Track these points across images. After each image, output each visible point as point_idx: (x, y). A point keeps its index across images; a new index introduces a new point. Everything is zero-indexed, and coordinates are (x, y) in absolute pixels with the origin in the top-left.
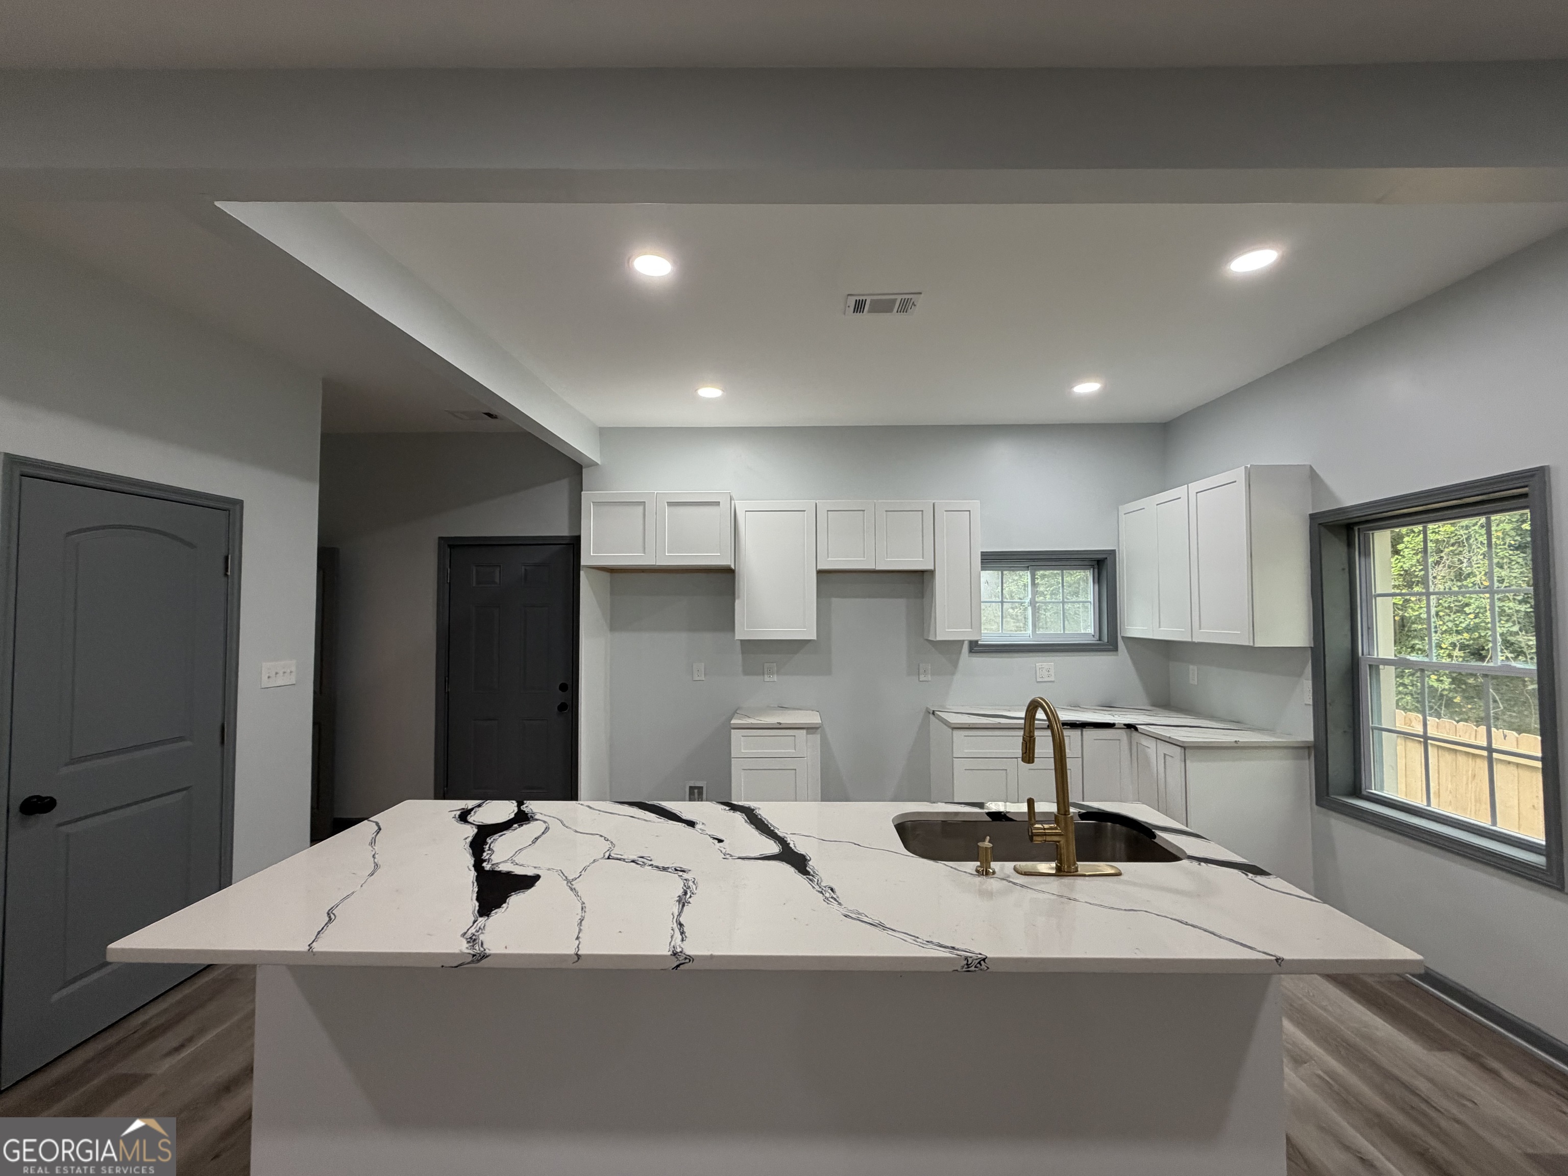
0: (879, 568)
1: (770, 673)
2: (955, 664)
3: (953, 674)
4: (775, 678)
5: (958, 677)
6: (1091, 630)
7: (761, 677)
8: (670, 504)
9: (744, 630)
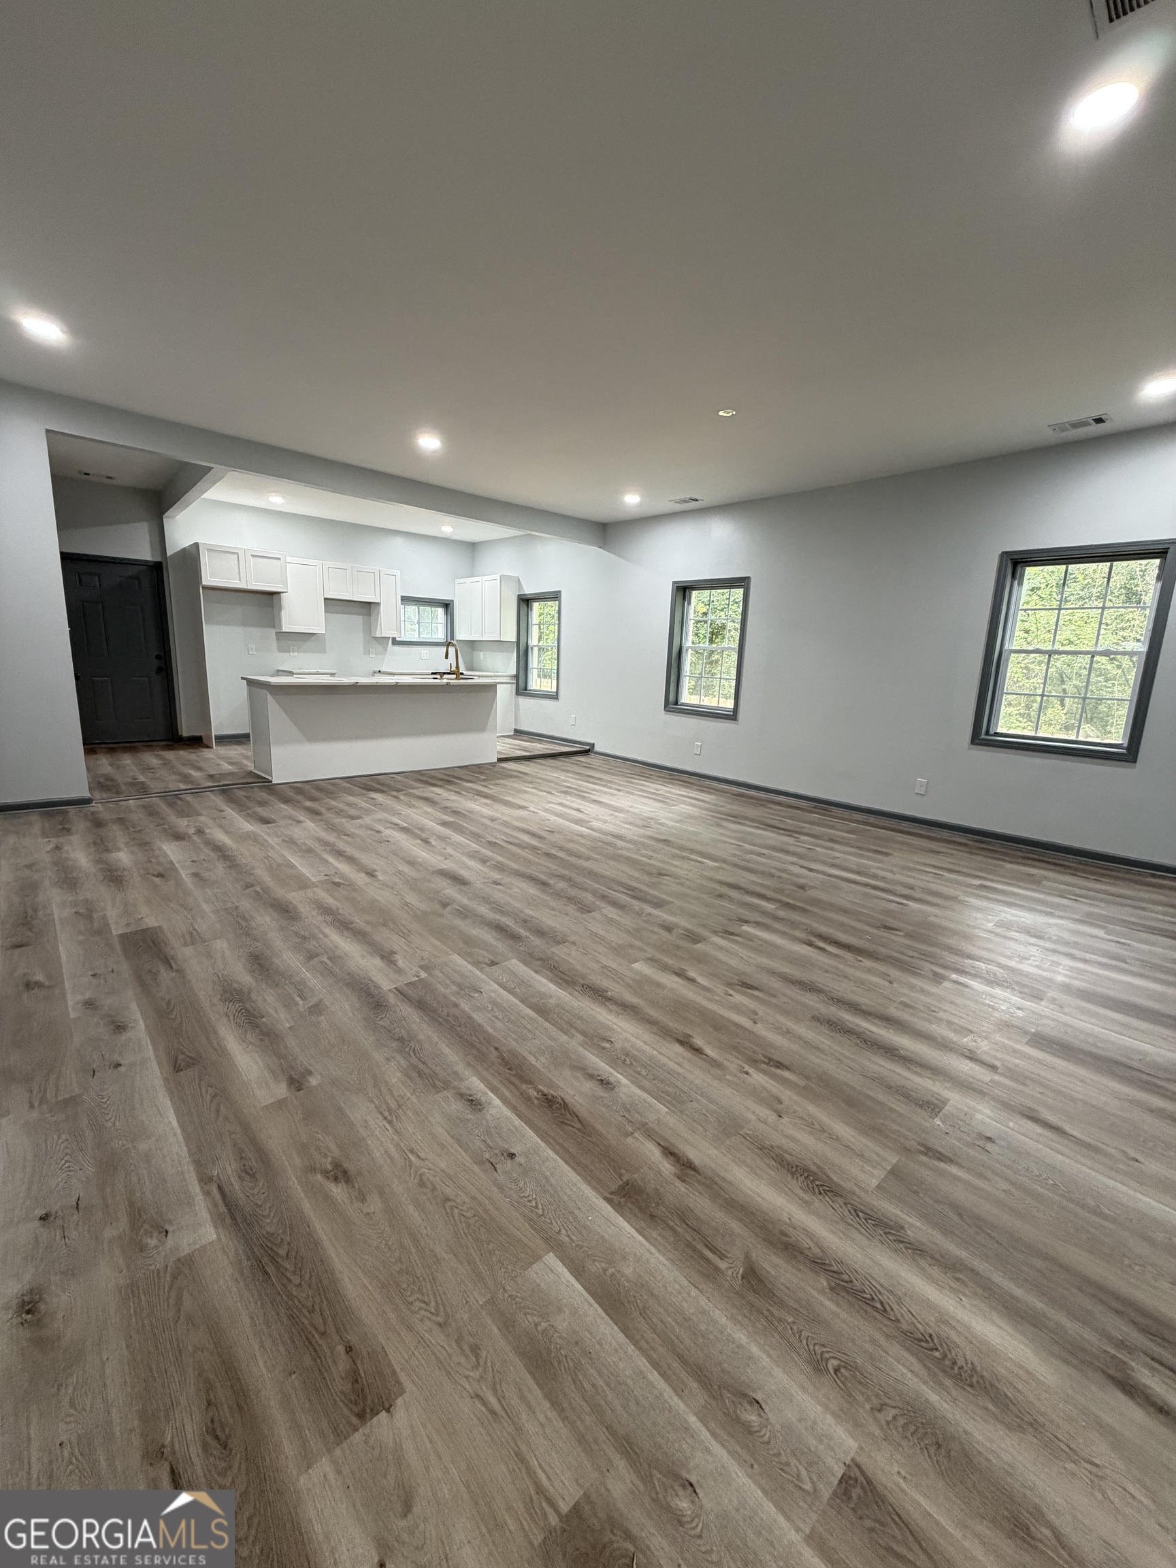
1: (293, 651)
4: (296, 654)
7: (288, 654)
8: (253, 556)
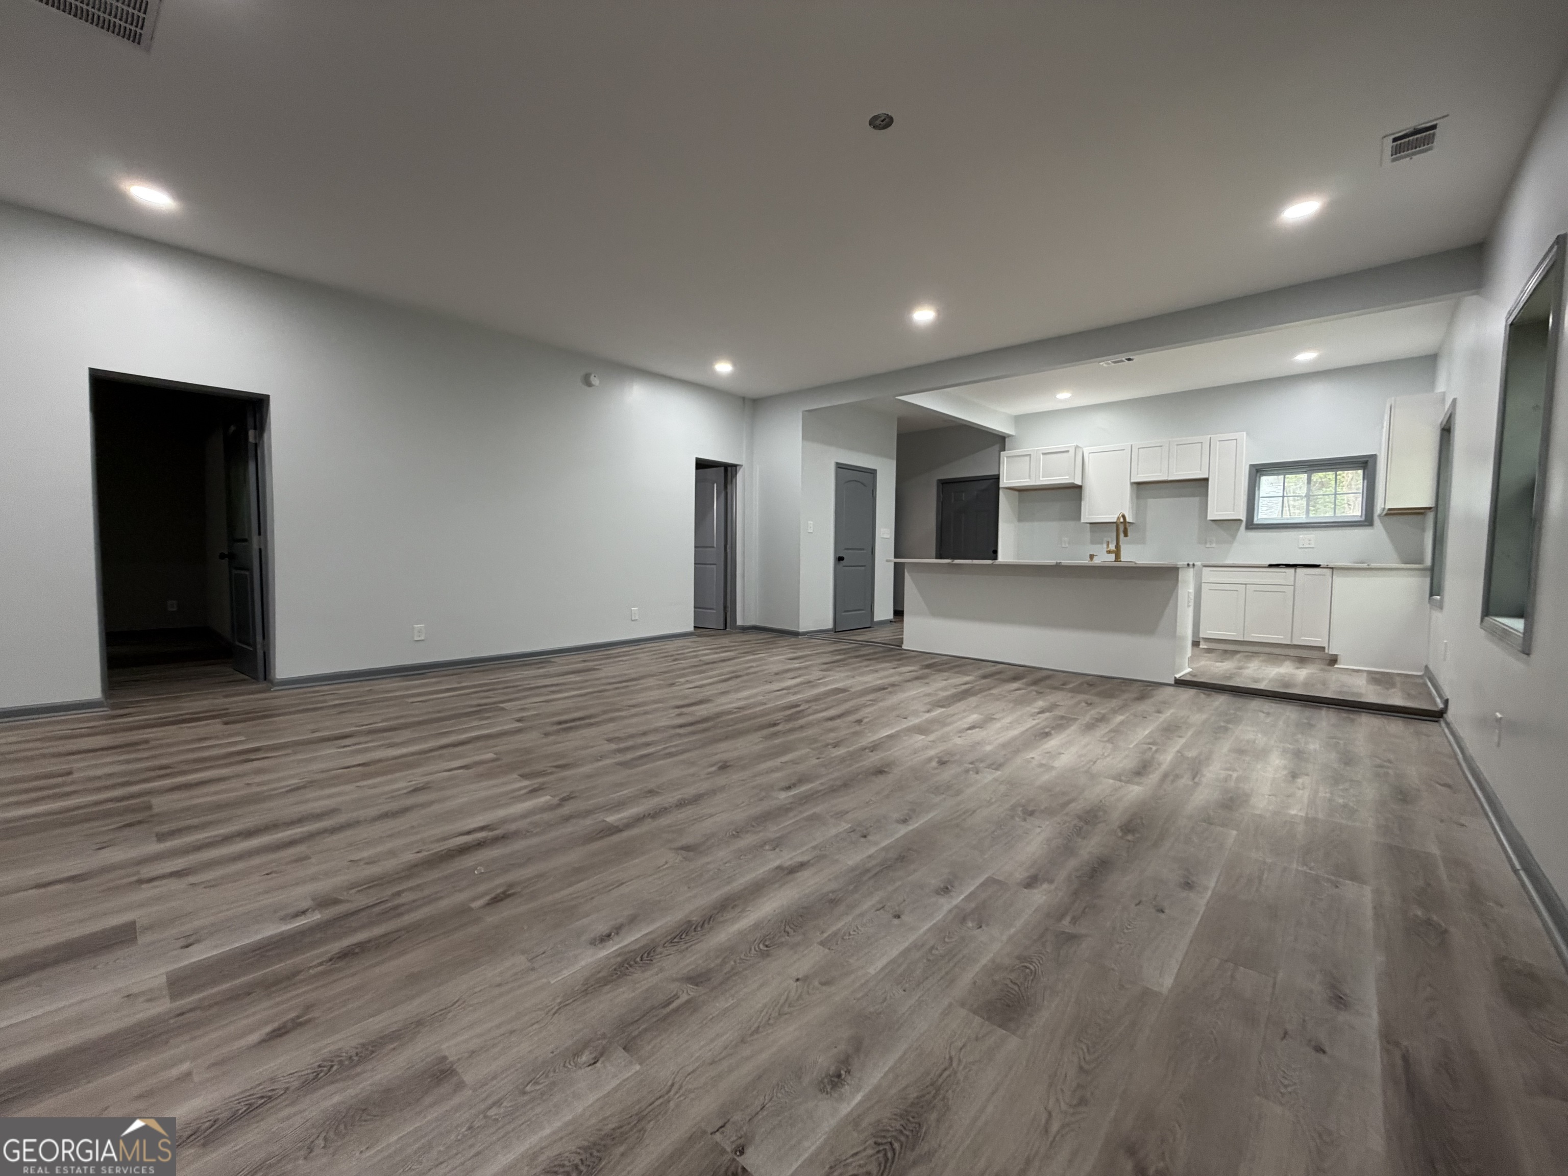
0: (1170, 478)
2: (1234, 537)
3: (1232, 543)
5: (1235, 544)
6: (1359, 514)
9: (1086, 517)
